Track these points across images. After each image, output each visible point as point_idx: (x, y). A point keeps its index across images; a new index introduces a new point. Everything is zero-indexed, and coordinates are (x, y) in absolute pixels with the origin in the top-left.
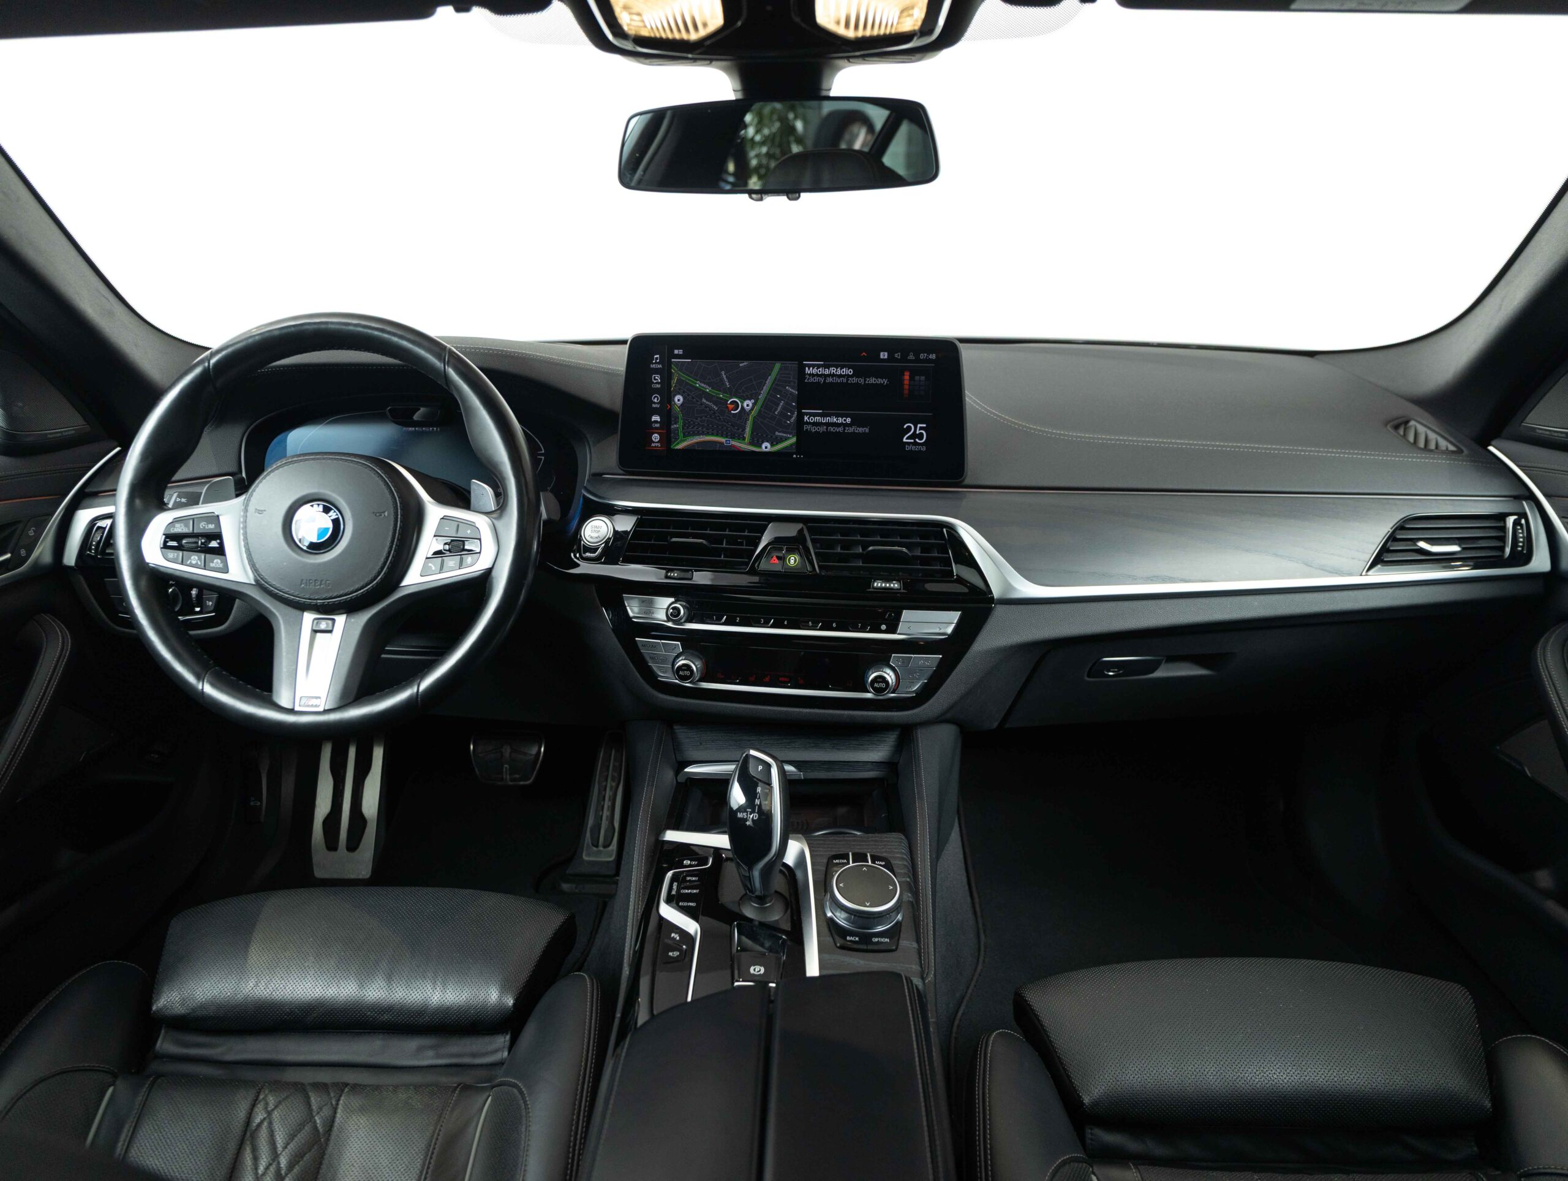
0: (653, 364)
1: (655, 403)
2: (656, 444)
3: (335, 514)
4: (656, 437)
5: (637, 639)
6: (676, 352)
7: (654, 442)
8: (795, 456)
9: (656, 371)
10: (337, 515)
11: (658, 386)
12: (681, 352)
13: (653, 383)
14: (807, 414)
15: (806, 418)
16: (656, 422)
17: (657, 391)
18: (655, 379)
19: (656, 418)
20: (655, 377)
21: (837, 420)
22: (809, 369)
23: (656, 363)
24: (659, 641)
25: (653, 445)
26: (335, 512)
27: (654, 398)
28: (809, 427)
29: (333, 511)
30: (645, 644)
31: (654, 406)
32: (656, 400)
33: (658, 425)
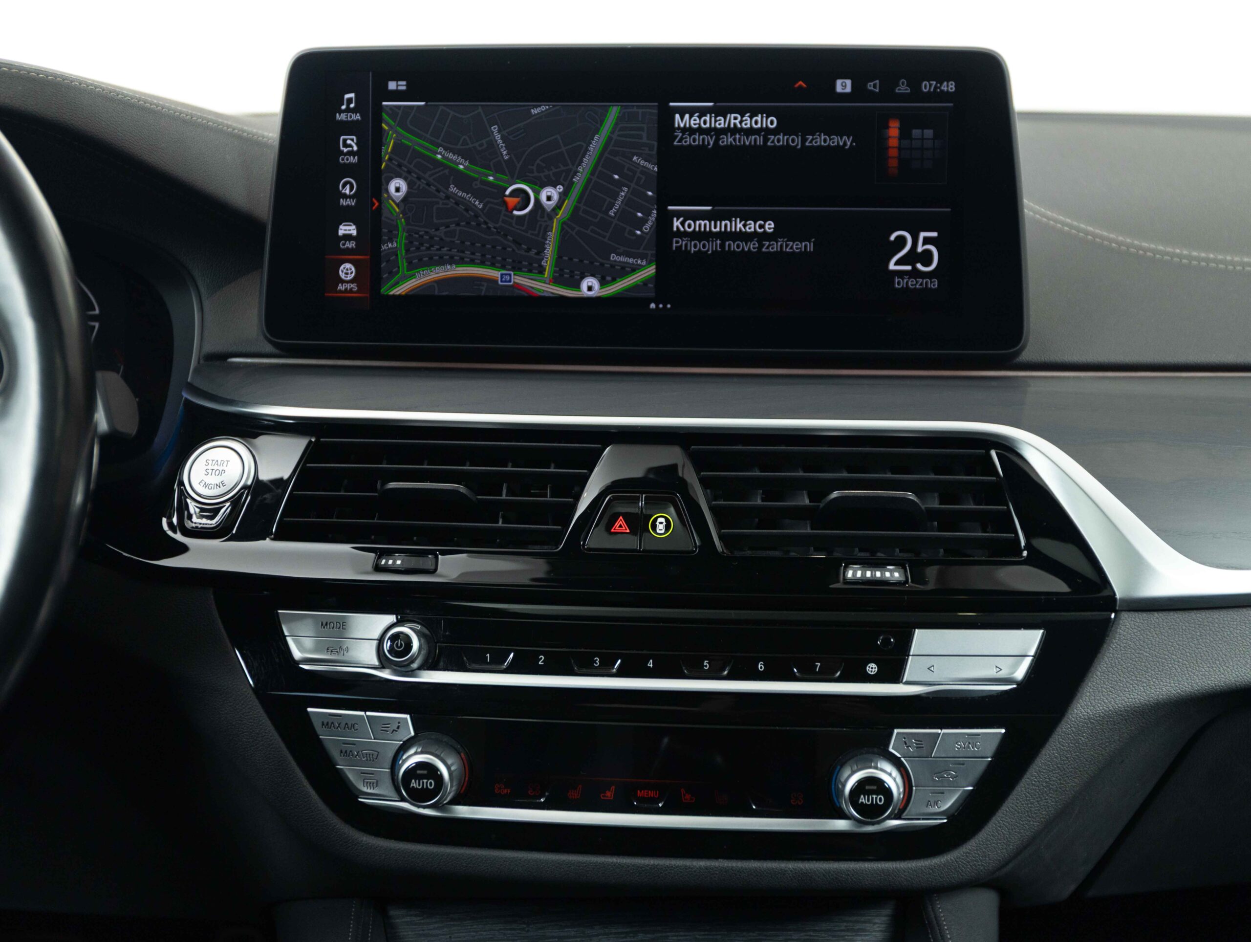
0: (341, 112)
1: (345, 196)
2: (349, 286)
4: (347, 271)
5: (309, 709)
6: (392, 85)
7: (343, 281)
8: (653, 306)
9: (348, 128)
11: (353, 160)
12: (402, 85)
13: (342, 153)
14: (678, 214)
15: (676, 223)
16: (348, 237)
17: (348, 170)
18: (346, 145)
19: (347, 229)
20: (345, 141)
21: (745, 226)
22: (682, 118)
23: (348, 110)
24: (362, 713)
25: (341, 287)
27: (344, 186)
28: (683, 243)
30: (329, 723)
31: (343, 202)
32: (347, 191)
33: (351, 245)
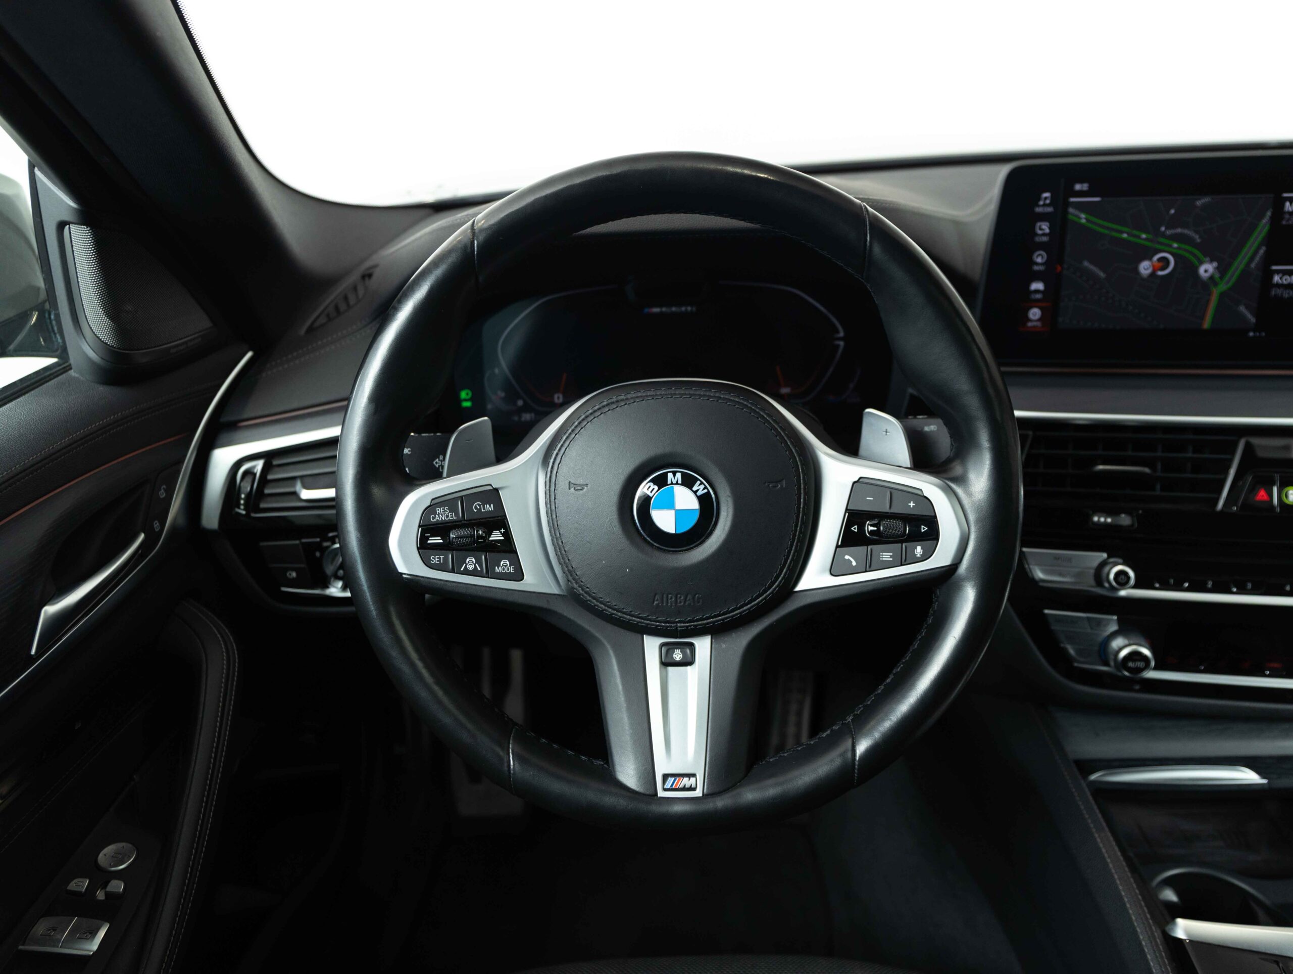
0: (1039, 206)
1: (1037, 264)
2: (1035, 324)
3: (702, 487)
4: (1035, 313)
5: (1046, 611)
6: (1078, 187)
7: (1031, 321)
8: (1251, 334)
9: (1043, 217)
10: (705, 488)
11: (1045, 239)
12: (1085, 187)
13: (1037, 235)
14: (1278, 272)
15: (1276, 278)
16: (1037, 291)
17: (1042, 246)
18: (1041, 229)
19: (1037, 286)
20: (1040, 226)
22: (1291, 204)
23: (1045, 205)
25: (1030, 324)
26: (702, 483)
27: (1039, 255)
28: (1279, 291)
29: (698, 482)
30: (1058, 619)
31: (1036, 268)
32: (1039, 260)
33: (1039, 296)
